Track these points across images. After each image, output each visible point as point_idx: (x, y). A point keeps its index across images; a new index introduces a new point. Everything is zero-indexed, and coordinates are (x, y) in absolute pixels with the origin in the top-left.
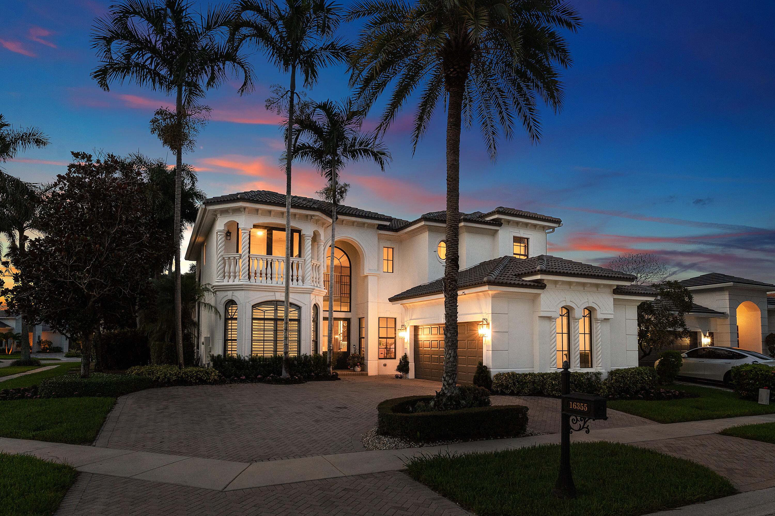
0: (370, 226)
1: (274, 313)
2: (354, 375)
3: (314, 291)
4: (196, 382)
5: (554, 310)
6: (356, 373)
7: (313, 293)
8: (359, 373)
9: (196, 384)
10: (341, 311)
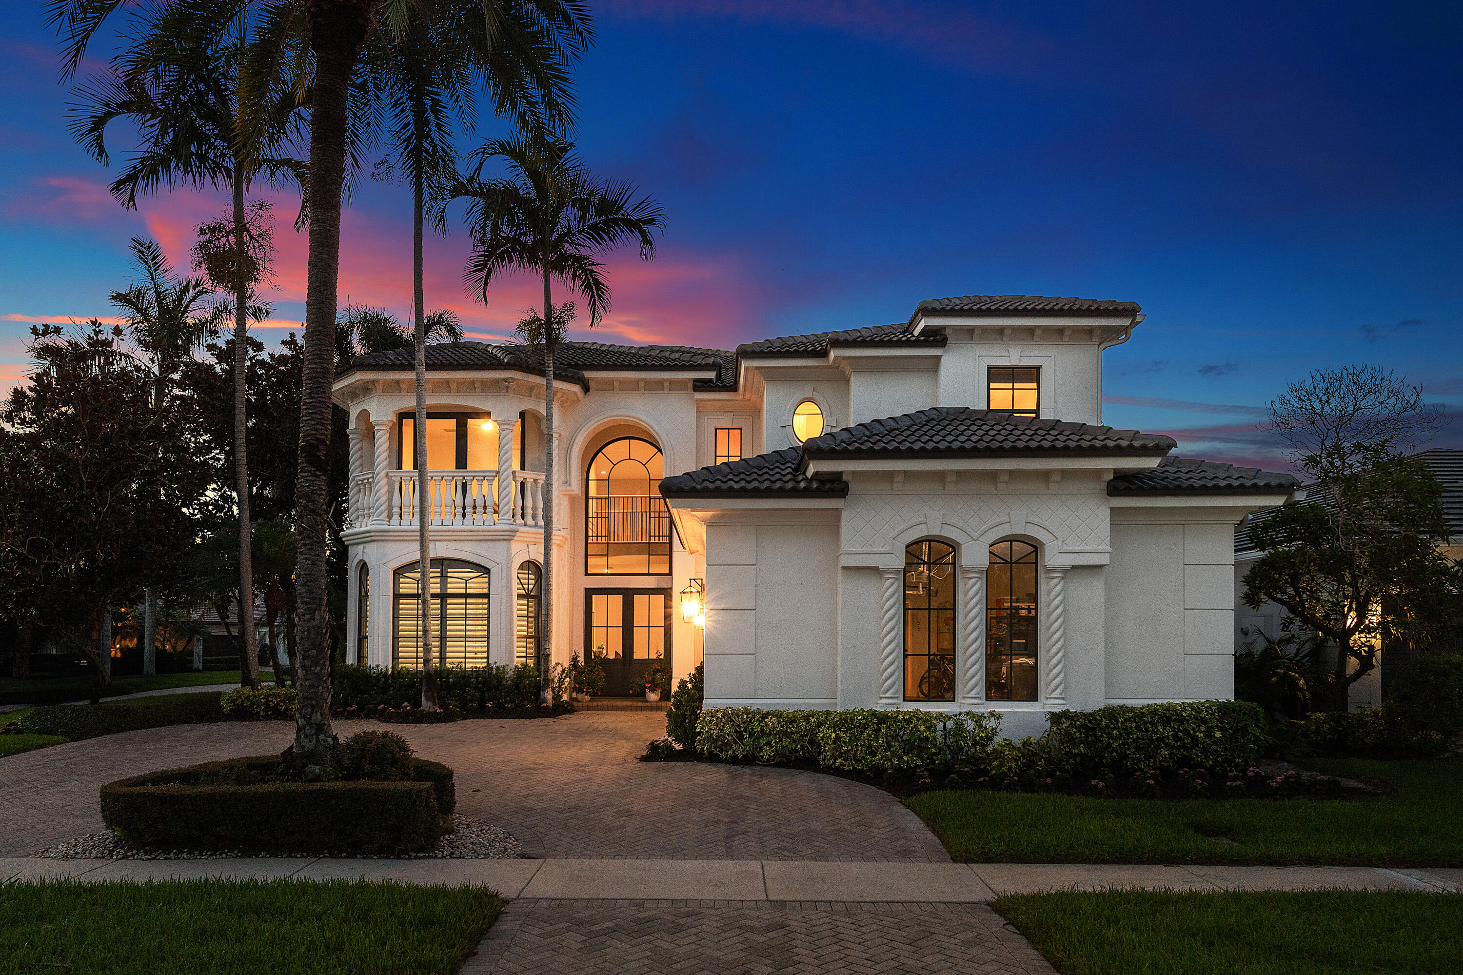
0: (674, 386)
1: (441, 582)
2: (642, 709)
3: (518, 534)
4: (267, 715)
5: (886, 549)
6: (649, 704)
7: (515, 538)
8: (654, 704)
9: (267, 718)
10: (649, 574)
